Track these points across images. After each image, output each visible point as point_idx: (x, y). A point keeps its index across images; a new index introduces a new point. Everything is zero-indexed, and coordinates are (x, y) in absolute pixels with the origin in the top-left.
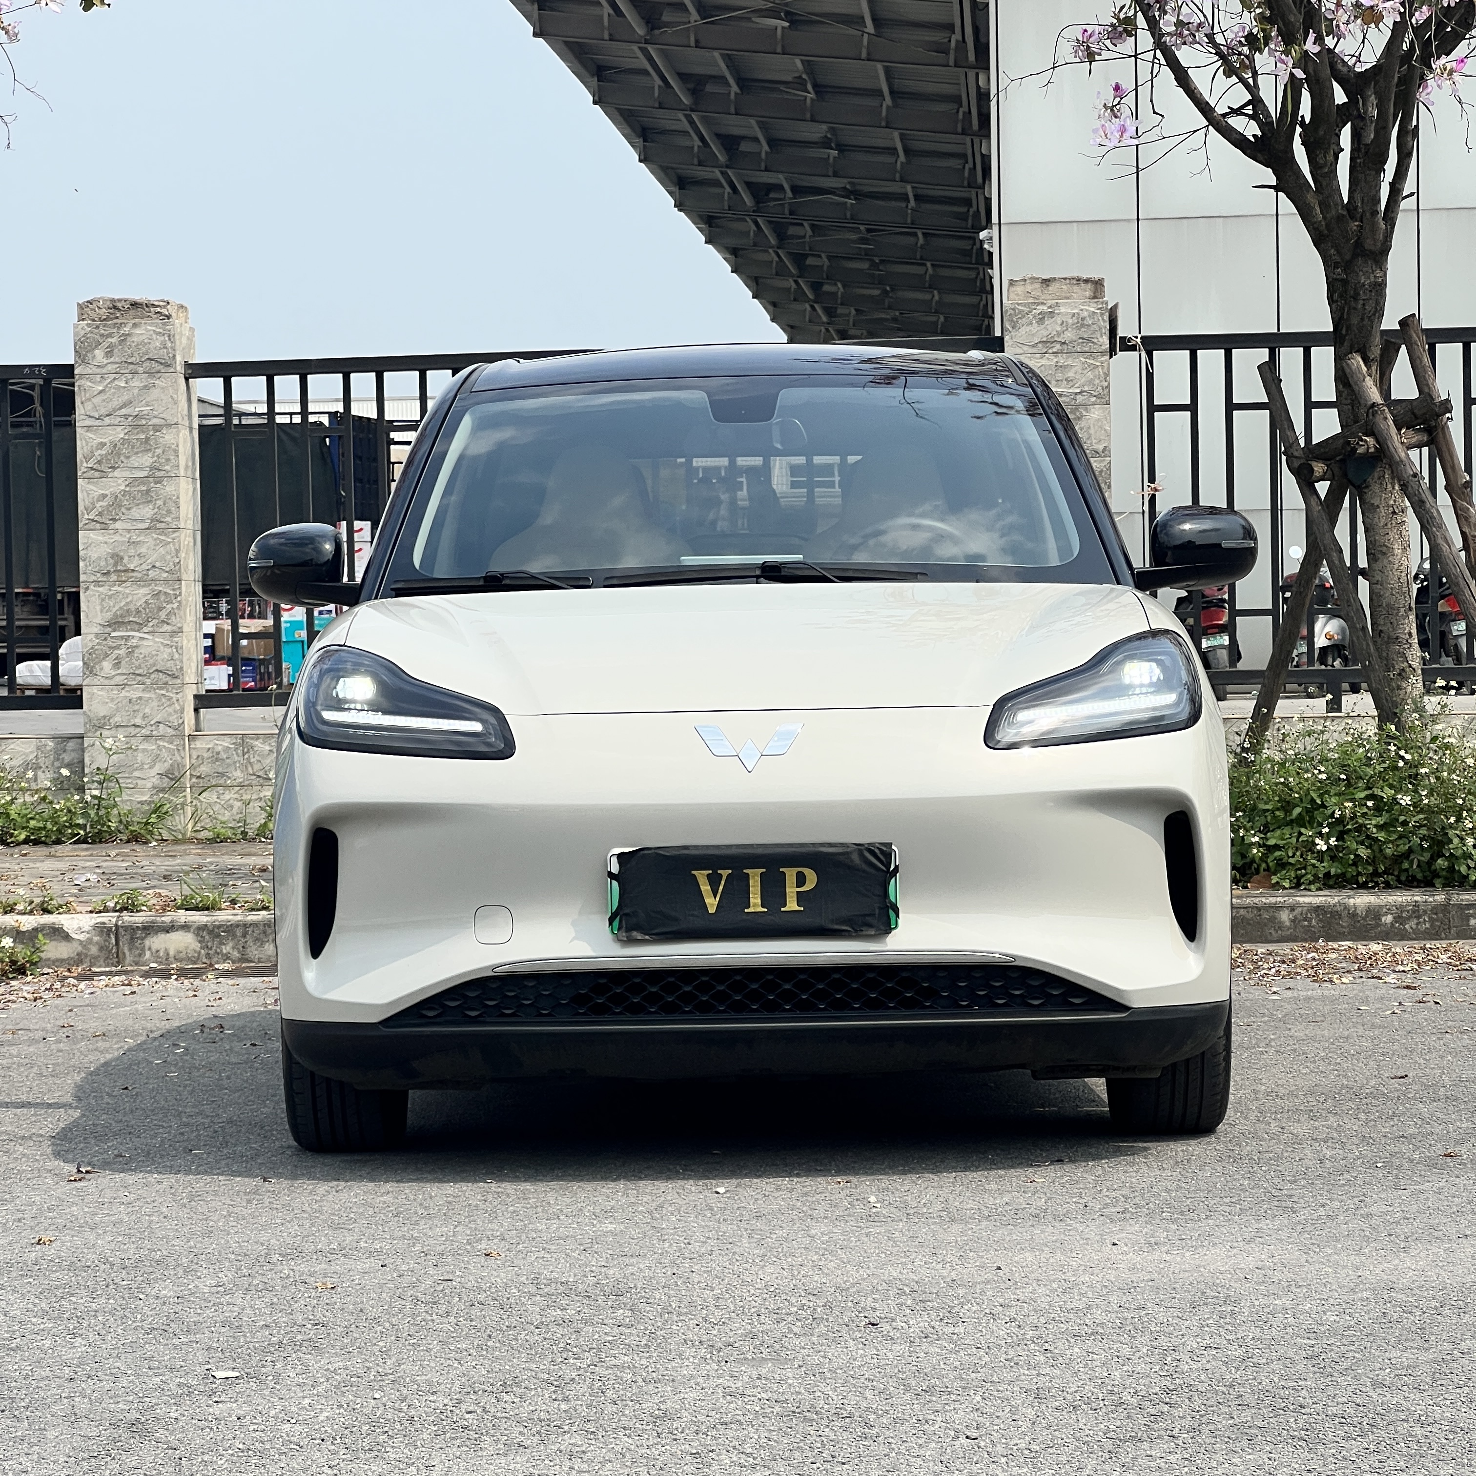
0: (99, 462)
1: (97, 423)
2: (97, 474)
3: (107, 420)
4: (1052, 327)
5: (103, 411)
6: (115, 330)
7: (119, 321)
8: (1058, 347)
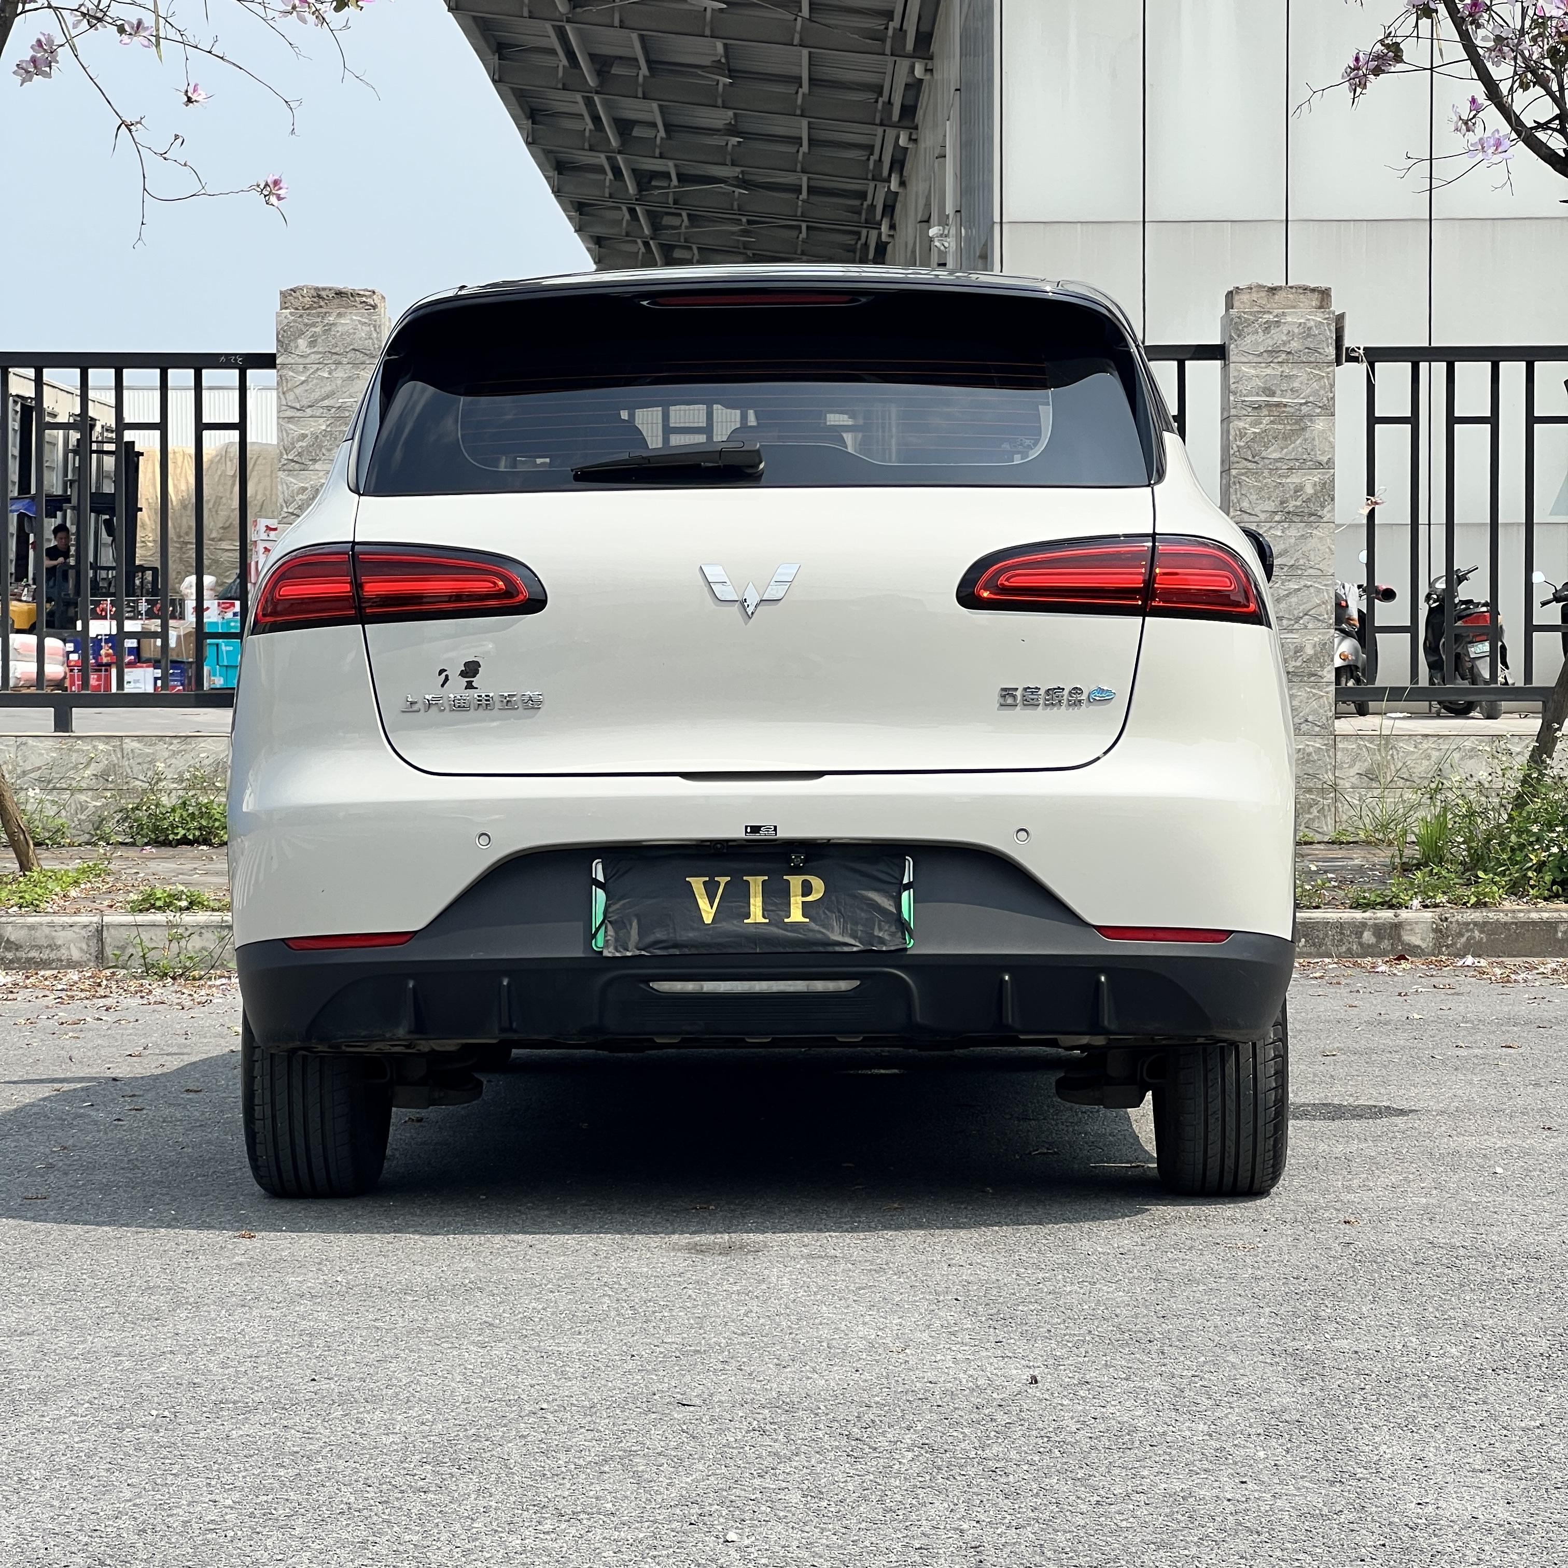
0: (300, 455)
1: (299, 414)
2: (297, 466)
3: (309, 412)
4: (1278, 336)
5: (305, 402)
6: (319, 320)
7: (323, 310)
8: (1284, 356)
